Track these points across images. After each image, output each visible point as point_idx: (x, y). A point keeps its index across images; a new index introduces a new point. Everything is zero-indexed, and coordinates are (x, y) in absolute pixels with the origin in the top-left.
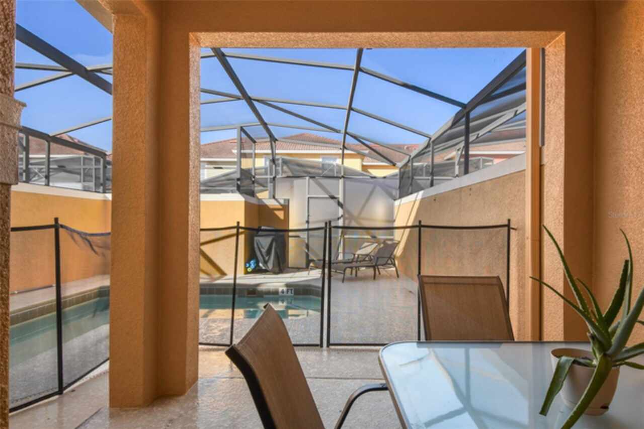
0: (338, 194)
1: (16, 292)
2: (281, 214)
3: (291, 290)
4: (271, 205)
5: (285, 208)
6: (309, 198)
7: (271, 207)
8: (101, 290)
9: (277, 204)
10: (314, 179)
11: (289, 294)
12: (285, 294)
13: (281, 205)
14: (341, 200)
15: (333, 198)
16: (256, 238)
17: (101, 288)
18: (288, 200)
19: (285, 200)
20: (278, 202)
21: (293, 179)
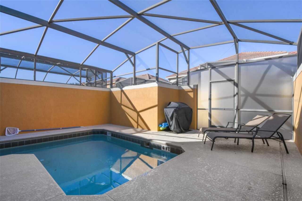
0: (234, 77)
1: (61, 128)
2: (191, 95)
3: (169, 148)
4: (186, 89)
5: (195, 90)
6: (210, 82)
7: (186, 90)
8: (94, 131)
9: (189, 88)
10: (214, 69)
11: (168, 151)
12: (165, 150)
13: (192, 89)
14: (236, 81)
15: (230, 80)
16: (165, 109)
17: (93, 130)
18: (197, 86)
19: (194, 86)
20: (190, 87)
21: (200, 71)
